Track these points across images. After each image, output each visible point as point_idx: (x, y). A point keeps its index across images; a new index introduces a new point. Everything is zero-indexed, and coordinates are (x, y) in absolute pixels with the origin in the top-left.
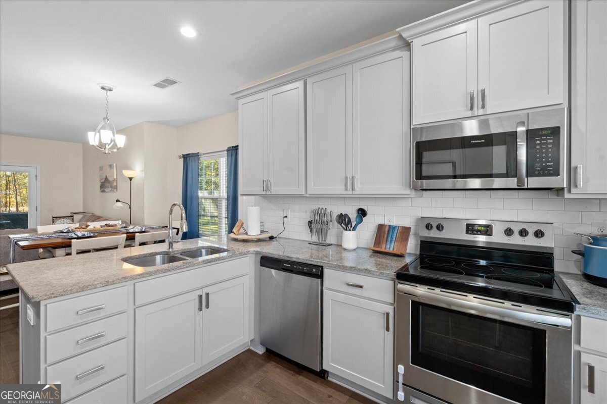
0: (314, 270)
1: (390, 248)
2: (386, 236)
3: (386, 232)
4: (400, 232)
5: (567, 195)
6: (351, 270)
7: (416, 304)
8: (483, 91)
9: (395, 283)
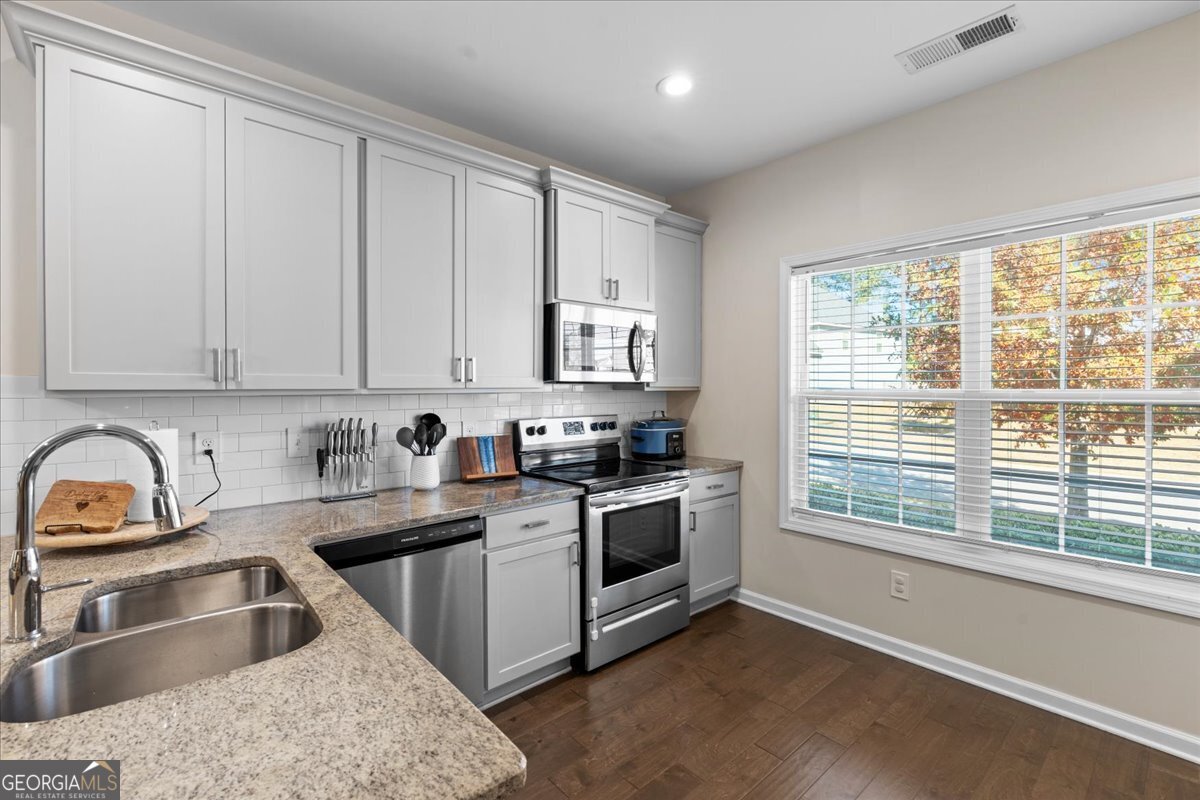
0: (472, 526)
1: (490, 471)
2: (477, 455)
3: (476, 449)
4: (498, 445)
5: (646, 389)
6: (534, 503)
7: (606, 516)
8: (617, 282)
9: (582, 500)
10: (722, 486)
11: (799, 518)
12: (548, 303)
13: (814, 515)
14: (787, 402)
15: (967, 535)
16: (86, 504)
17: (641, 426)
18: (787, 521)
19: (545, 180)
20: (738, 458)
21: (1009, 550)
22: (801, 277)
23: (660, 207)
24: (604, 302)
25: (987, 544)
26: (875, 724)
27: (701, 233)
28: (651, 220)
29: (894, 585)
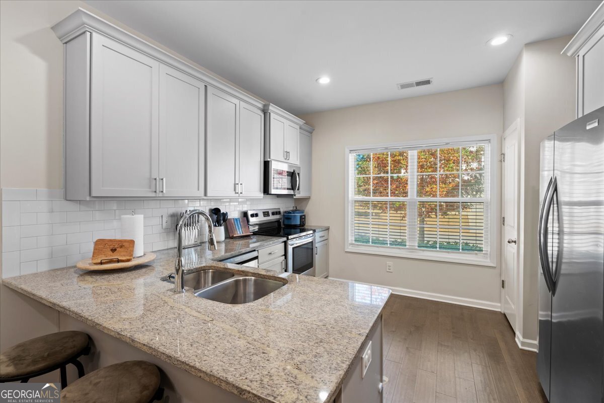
1: (240, 233)
2: (234, 226)
3: (234, 223)
4: (242, 222)
6: (272, 244)
7: (293, 248)
8: (289, 152)
9: (285, 243)
10: (324, 236)
11: (352, 247)
12: (266, 160)
13: (358, 245)
14: (348, 202)
15: (411, 247)
16: (115, 250)
17: (289, 212)
18: (348, 248)
19: (265, 108)
20: (327, 225)
21: (424, 250)
22: (353, 154)
23: (301, 122)
24: (285, 161)
25: (416, 249)
26: (392, 312)
27: (311, 133)
28: (298, 127)
29: (388, 267)
